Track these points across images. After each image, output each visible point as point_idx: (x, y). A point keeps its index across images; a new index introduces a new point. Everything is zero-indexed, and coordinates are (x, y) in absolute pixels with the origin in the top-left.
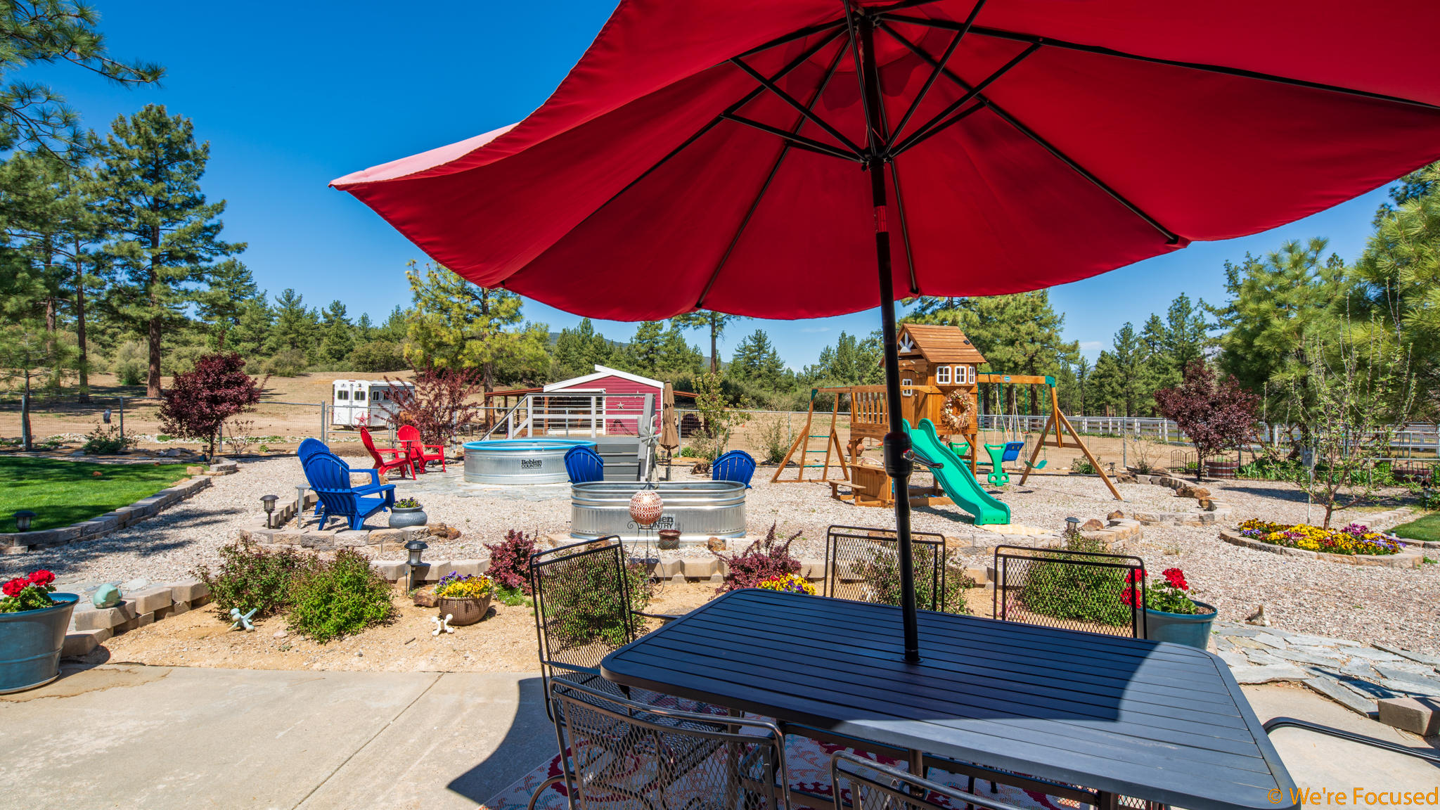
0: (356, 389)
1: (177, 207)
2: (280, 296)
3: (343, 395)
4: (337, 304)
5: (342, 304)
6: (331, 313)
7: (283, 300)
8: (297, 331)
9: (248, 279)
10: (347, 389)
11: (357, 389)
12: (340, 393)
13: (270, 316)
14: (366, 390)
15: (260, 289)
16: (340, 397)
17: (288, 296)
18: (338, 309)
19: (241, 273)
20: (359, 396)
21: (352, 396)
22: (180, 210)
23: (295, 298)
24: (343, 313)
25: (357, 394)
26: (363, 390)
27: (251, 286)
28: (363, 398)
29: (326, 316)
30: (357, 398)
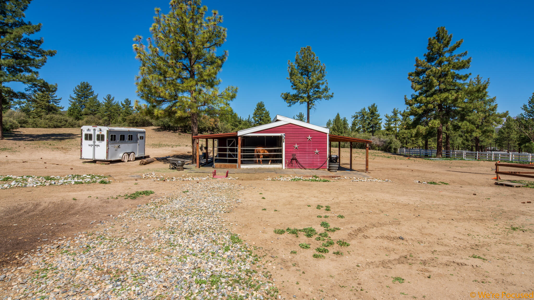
0: (97, 133)
1: (10, 25)
2: (105, 97)
3: (89, 137)
4: (127, 100)
5: (129, 100)
6: (125, 104)
7: (107, 99)
8: (111, 111)
9: (90, 89)
10: (92, 132)
11: (99, 133)
12: (86, 135)
13: (99, 105)
14: (105, 133)
15: (95, 94)
16: (86, 139)
17: (108, 97)
18: (128, 102)
19: (87, 87)
20: (101, 138)
21: (95, 137)
22: (11, 27)
23: (112, 98)
24: (130, 104)
25: (98, 136)
26: (102, 133)
27: (91, 92)
28: (103, 140)
29: (123, 105)
30: (98, 139)
